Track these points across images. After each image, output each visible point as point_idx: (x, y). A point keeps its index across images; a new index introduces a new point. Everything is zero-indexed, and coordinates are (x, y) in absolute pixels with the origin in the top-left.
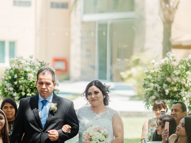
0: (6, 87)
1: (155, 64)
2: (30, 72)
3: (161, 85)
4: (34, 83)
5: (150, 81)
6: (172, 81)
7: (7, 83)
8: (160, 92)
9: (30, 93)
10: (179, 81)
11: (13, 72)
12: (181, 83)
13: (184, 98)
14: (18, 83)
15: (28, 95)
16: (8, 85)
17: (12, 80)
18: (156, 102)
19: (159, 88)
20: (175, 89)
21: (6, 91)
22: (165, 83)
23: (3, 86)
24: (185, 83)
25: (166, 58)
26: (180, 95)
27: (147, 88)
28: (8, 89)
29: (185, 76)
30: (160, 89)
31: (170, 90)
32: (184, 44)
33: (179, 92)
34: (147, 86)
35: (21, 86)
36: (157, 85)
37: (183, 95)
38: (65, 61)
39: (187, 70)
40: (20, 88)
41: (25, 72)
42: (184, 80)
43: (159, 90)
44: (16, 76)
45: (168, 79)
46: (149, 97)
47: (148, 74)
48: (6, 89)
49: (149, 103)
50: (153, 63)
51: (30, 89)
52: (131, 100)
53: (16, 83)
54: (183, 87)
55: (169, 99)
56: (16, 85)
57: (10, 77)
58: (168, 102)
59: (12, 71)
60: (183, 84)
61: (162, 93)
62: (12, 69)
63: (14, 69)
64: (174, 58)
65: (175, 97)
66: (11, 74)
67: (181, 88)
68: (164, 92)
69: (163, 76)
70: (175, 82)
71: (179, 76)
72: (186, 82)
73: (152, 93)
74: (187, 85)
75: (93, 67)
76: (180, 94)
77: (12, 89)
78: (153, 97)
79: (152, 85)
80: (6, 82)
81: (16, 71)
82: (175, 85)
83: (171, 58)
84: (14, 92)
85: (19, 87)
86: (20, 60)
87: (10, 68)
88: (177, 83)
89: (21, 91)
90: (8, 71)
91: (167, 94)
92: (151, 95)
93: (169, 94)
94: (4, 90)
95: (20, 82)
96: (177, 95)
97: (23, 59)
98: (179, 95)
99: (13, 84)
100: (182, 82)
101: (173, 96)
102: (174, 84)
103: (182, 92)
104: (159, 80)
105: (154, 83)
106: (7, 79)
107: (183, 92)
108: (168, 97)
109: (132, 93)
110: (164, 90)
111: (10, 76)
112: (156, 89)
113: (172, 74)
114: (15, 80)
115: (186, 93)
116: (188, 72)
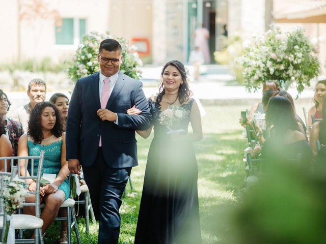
0: (78, 69)
1: (257, 38)
3: (265, 63)
5: (251, 58)
6: (278, 57)
7: (80, 64)
8: (263, 71)
10: (286, 57)
12: (288, 60)
13: (293, 78)
14: (93, 64)
16: (81, 66)
17: (86, 61)
19: (262, 65)
20: (282, 67)
21: (78, 74)
22: (270, 60)
23: (75, 68)
24: (293, 59)
25: (270, 31)
26: (288, 75)
27: (248, 67)
28: (81, 72)
29: (293, 51)
30: (264, 68)
31: (276, 68)
33: (286, 70)
34: (248, 65)
35: (96, 68)
36: (259, 63)
37: (291, 74)
38: (147, 41)
40: (95, 70)
42: (292, 56)
43: (262, 69)
44: (90, 56)
45: (273, 55)
46: (251, 77)
48: (78, 71)
49: (251, 84)
50: (255, 36)
52: (227, 85)
53: (90, 64)
54: (291, 65)
55: (275, 79)
56: (90, 67)
59: (85, 50)
60: (291, 61)
61: (266, 72)
62: (85, 47)
63: (87, 48)
64: (279, 31)
65: (281, 76)
66: (84, 53)
67: (289, 66)
68: (268, 71)
69: (267, 52)
70: (282, 58)
72: (295, 59)
73: (253, 73)
75: (181, 48)
76: (287, 73)
77: (85, 71)
78: (256, 78)
79: (254, 62)
80: (78, 63)
81: (90, 50)
82: (281, 63)
83: (276, 30)
84: (88, 74)
85: (94, 68)
86: (95, 36)
87: (83, 46)
88: (284, 59)
90: (81, 50)
91: (272, 73)
92: (253, 75)
93: (274, 73)
94: (76, 73)
95: (95, 62)
96: (284, 75)
97: (99, 36)
98: (286, 75)
99: (86, 65)
100: (290, 59)
101: (279, 76)
102: (281, 61)
103: (290, 71)
105: (257, 60)
106: (79, 59)
108: (273, 77)
109: (229, 77)
110: (268, 68)
111: (83, 55)
112: (259, 67)
113: (277, 49)
114: (89, 60)
115: (295, 71)
116: (297, 47)
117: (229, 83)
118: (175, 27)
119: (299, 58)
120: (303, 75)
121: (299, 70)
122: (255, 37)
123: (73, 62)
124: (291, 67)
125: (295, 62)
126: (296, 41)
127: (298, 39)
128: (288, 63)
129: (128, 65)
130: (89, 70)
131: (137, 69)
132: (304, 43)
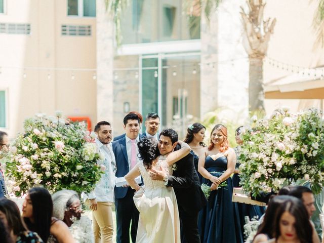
0: (19, 164)
2: (57, 139)
3: (269, 156)
4: (64, 157)
5: (250, 148)
6: (287, 148)
7: (22, 157)
8: (268, 167)
9: (59, 173)
10: (298, 148)
11: (30, 140)
12: (300, 152)
13: (307, 176)
14: (40, 157)
15: (56, 175)
16: (23, 160)
19: (266, 159)
20: (292, 161)
21: (20, 171)
22: (276, 152)
23: (14, 162)
24: (306, 151)
26: (301, 171)
27: (246, 161)
28: (24, 167)
30: (268, 162)
31: (284, 162)
33: (298, 165)
34: (247, 158)
35: (44, 162)
36: (262, 155)
37: (305, 171)
39: (308, 132)
40: (42, 165)
41: (51, 139)
42: (306, 146)
43: (265, 164)
44: (35, 146)
45: (281, 146)
46: (250, 174)
48: (19, 167)
49: (250, 184)
50: (255, 120)
51: (59, 165)
53: (35, 157)
54: (304, 158)
55: (283, 177)
56: (35, 161)
57: (26, 149)
58: (280, 182)
60: (303, 153)
61: (271, 168)
62: (28, 135)
63: (32, 135)
64: (287, 113)
65: (291, 174)
67: (301, 159)
68: (274, 167)
69: (272, 141)
70: (292, 149)
71: (297, 140)
72: (309, 150)
73: (254, 169)
76: (299, 169)
77: (29, 167)
78: (257, 175)
79: (255, 155)
80: (19, 156)
81: (36, 139)
82: (290, 156)
84: (33, 171)
85: (41, 163)
86: (41, 120)
88: (295, 151)
89: (45, 170)
91: (279, 169)
92: (254, 172)
93: (282, 169)
94: (17, 169)
95: (42, 155)
96: (295, 171)
97: (46, 119)
98: (298, 171)
99: (30, 159)
100: (302, 150)
101: (289, 172)
102: (290, 153)
103: (302, 166)
104: (265, 147)
105: (258, 151)
106: (20, 151)
107: (304, 166)
108: (281, 175)
110: (274, 163)
112: (261, 161)
113: (286, 137)
114: (33, 153)
115: (309, 167)
116: (311, 135)
119: (316, 150)
120: (319, 172)
121: (315, 165)
122: (255, 122)
124: (304, 162)
125: (310, 155)
126: (311, 127)
127: (313, 123)
129: (86, 158)
130: (33, 166)
132: (320, 129)
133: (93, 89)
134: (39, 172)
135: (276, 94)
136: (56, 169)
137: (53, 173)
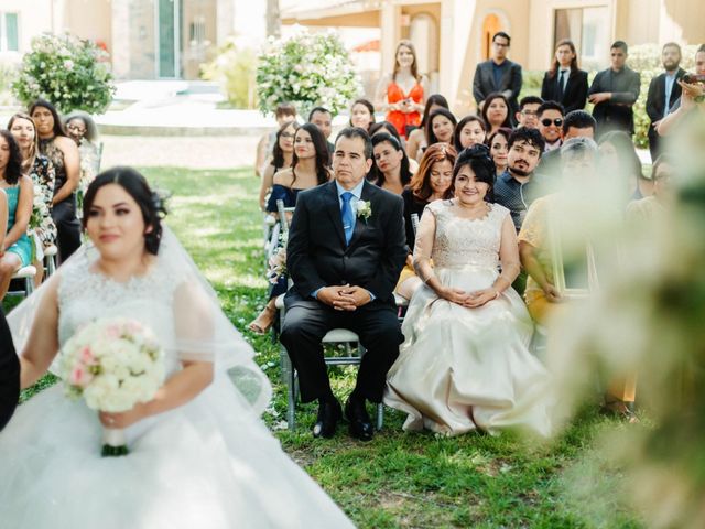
0: (26, 83)
2: (67, 58)
3: (286, 78)
4: (74, 77)
5: (266, 70)
6: (305, 70)
7: (29, 77)
8: (284, 90)
9: (70, 93)
10: (315, 70)
11: (38, 59)
12: (317, 73)
13: (324, 99)
14: (48, 76)
15: (65, 96)
16: (30, 79)
17: (38, 72)
18: (280, 105)
19: (283, 81)
20: (309, 84)
21: (27, 90)
22: (293, 74)
23: (21, 81)
24: (324, 73)
26: (317, 94)
27: (263, 83)
28: (31, 87)
29: (324, 63)
30: (285, 84)
31: (301, 85)
32: (300, 17)
33: (316, 88)
34: (264, 79)
35: (53, 82)
36: (279, 78)
37: (321, 94)
38: (105, 46)
39: (326, 53)
40: (51, 85)
41: (59, 58)
42: (323, 69)
43: (283, 86)
44: (43, 65)
45: (298, 68)
46: (267, 97)
47: (263, 58)
48: (26, 87)
49: (267, 106)
51: (69, 85)
53: (44, 76)
54: (321, 81)
55: (300, 100)
56: (43, 81)
57: (33, 67)
58: (298, 104)
59: (37, 57)
60: (321, 75)
61: (288, 90)
62: (35, 53)
63: (39, 54)
65: (309, 96)
66: (34, 62)
67: (319, 82)
68: (291, 89)
69: (289, 63)
70: (309, 71)
71: (314, 62)
72: (326, 72)
73: (271, 92)
74: (327, 77)
75: (152, 56)
76: (317, 92)
77: (37, 86)
78: (274, 98)
79: (271, 77)
80: (26, 75)
81: (43, 57)
82: (308, 78)
84: (41, 91)
85: (50, 83)
86: (49, 37)
87: (32, 52)
88: (312, 73)
89: (53, 90)
90: (29, 57)
91: (296, 92)
92: (271, 94)
93: (299, 92)
94: (23, 89)
95: (51, 74)
96: (312, 94)
97: (54, 37)
98: (315, 94)
99: (38, 78)
100: (320, 72)
101: (306, 95)
102: (307, 75)
104: (282, 69)
105: (275, 73)
106: (27, 69)
107: (321, 88)
108: (298, 97)
110: (291, 85)
111: (33, 64)
112: (278, 84)
114: (42, 71)
115: (327, 89)
116: (329, 57)
117: (220, 105)
118: (142, 28)
121: (333, 87)
123: (17, 73)
124: (322, 84)
128: (319, 79)
129: (97, 79)
130: (41, 86)
131: (110, 83)
133: (108, 13)
134: (47, 92)
135: (290, 21)
136: (65, 88)
137: (62, 92)
